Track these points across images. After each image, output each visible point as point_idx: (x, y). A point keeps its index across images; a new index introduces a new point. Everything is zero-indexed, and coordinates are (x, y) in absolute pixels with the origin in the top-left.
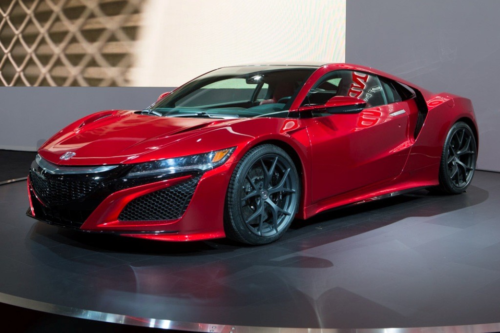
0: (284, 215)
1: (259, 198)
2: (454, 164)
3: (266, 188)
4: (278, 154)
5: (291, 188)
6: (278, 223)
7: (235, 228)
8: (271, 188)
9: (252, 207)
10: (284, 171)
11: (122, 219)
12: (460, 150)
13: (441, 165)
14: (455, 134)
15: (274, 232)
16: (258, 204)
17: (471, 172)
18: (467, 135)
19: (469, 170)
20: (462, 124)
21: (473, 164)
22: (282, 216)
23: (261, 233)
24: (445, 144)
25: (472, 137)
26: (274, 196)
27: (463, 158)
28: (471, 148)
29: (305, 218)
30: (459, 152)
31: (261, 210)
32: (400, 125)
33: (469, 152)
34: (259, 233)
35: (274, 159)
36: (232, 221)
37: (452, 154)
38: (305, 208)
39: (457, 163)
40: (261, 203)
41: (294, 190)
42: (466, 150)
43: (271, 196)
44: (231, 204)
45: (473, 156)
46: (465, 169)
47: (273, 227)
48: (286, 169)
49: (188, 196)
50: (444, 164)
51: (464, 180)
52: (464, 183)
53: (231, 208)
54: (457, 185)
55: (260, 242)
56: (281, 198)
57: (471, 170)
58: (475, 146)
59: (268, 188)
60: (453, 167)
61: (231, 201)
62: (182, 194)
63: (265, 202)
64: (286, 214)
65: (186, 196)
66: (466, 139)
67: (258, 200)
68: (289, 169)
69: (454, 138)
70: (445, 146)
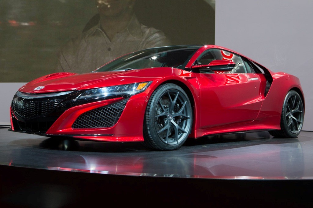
0: (182, 133)
1: (166, 119)
2: (289, 118)
3: (171, 113)
4: (179, 91)
5: (187, 115)
6: (178, 137)
7: (150, 136)
8: (174, 113)
9: (161, 125)
10: (182, 103)
11: (75, 127)
12: (293, 109)
13: (282, 117)
14: (290, 98)
15: (176, 143)
16: (166, 122)
17: (300, 124)
18: (297, 100)
19: (299, 123)
20: (294, 92)
21: (302, 120)
22: (181, 133)
23: (167, 142)
24: (284, 103)
25: (301, 102)
26: (176, 119)
27: (295, 114)
28: (300, 109)
29: (195, 137)
30: (292, 111)
31: (168, 127)
32: (255, 86)
33: (299, 111)
34: (166, 142)
35: (176, 93)
36: (149, 131)
37: (288, 111)
38: (195, 130)
39: (291, 117)
40: (167, 122)
41: (189, 117)
42: (297, 109)
43: (174, 119)
44: (148, 119)
45: (302, 114)
46: (297, 122)
47: (175, 140)
48: (184, 102)
49: (120, 111)
50: (283, 116)
51: (297, 129)
52: (297, 131)
53: (148, 122)
54: (292, 132)
55: (167, 148)
56: (180, 121)
57: (301, 123)
58: (302, 107)
59: (172, 113)
60: (289, 120)
61: (148, 117)
62: (116, 110)
63: (170, 122)
64: (183, 132)
65: (118, 111)
66: (297, 102)
67: (165, 120)
68: (186, 102)
69: (289, 101)
70: (284, 105)
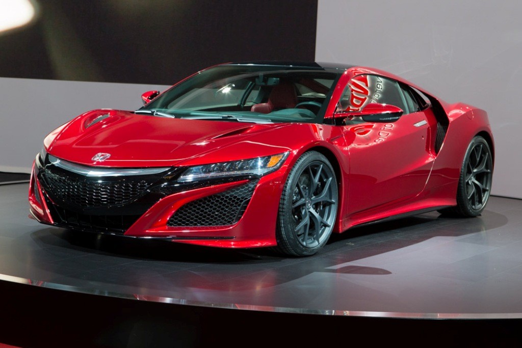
0: (323, 227)
1: (304, 207)
2: (470, 183)
3: (310, 197)
4: (324, 163)
5: (331, 199)
6: (319, 234)
7: (284, 236)
8: (314, 197)
9: (296, 216)
10: (325, 180)
11: (171, 225)
12: (476, 168)
13: (460, 183)
14: (473, 150)
15: (316, 243)
16: (303, 213)
17: (486, 193)
18: (484, 152)
19: (485, 191)
20: (481, 139)
21: (488, 185)
22: (321, 227)
23: (306, 244)
24: (464, 160)
25: (489, 154)
26: (316, 206)
27: (479, 177)
28: (487, 167)
29: (341, 231)
30: (475, 170)
31: (306, 220)
32: (423, 137)
33: (485, 170)
34: (304, 244)
35: (318, 166)
36: (283, 229)
37: (469, 172)
38: (340, 221)
39: (473, 182)
40: (305, 212)
41: (334, 201)
42: (482, 168)
43: (314, 206)
44: (283, 212)
45: (489, 175)
46: (482, 189)
47: (314, 239)
48: (327, 178)
49: (244, 201)
50: (462, 182)
51: (480, 202)
52: (480, 205)
53: (283, 215)
54: (474, 207)
55: (305, 253)
56: (321, 208)
57: (487, 190)
58: (490, 164)
59: (312, 197)
60: (469, 187)
61: (283, 208)
62: (238, 199)
63: (309, 212)
64: (326, 226)
65: (242, 201)
66: (483, 155)
67: (303, 209)
68: (331, 179)
69: (472, 156)
70: (464, 163)
